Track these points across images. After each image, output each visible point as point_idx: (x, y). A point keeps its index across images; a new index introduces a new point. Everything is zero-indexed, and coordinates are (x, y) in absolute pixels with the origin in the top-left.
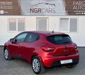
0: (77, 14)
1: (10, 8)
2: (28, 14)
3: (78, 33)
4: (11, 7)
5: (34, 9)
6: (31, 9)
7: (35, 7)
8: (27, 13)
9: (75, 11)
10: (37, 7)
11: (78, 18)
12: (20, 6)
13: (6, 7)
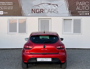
0: (81, 14)
1: (10, 8)
2: (29, 15)
3: (82, 34)
4: (12, 8)
5: (36, 10)
6: (32, 10)
7: (36, 8)
8: (29, 13)
9: (78, 12)
10: (38, 8)
11: (82, 18)
12: (21, 6)
13: (6, 8)
